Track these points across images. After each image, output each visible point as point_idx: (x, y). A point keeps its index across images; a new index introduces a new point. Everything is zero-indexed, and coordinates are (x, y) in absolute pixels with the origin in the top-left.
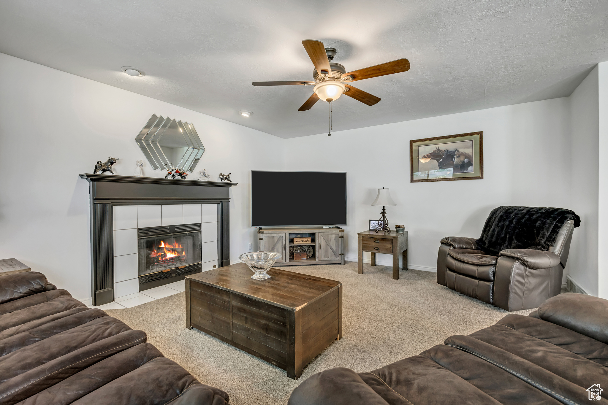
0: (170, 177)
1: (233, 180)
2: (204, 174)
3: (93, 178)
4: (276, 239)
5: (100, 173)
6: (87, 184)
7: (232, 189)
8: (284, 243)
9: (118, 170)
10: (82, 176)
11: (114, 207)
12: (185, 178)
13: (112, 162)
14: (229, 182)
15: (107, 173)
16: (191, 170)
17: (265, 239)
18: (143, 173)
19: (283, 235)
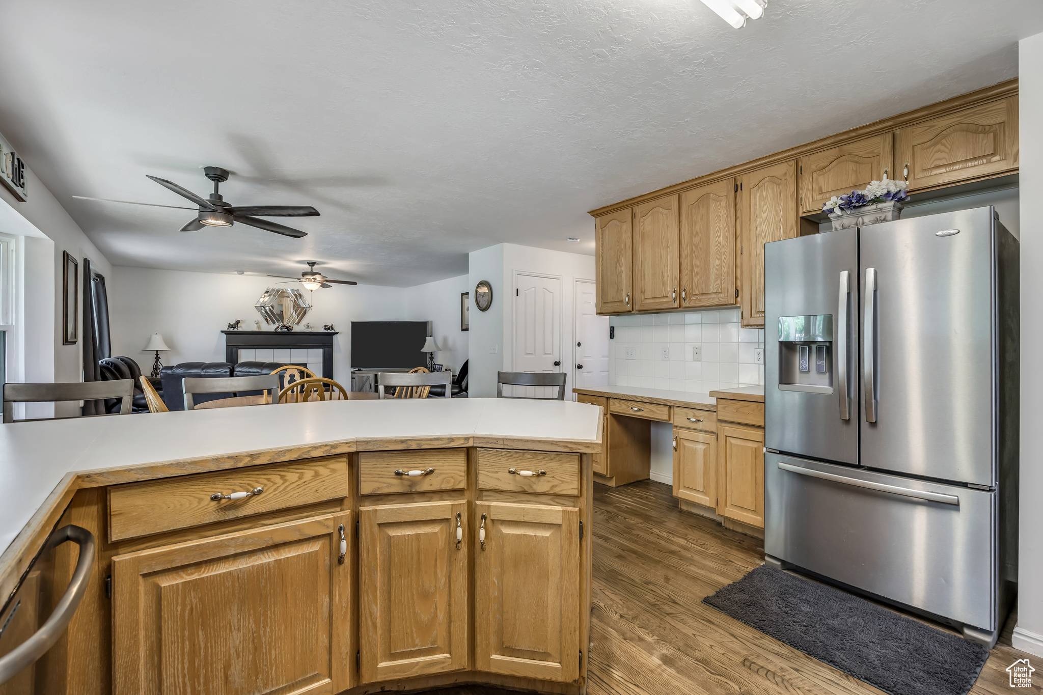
0: (279, 330)
1: (337, 330)
2: (308, 326)
3: (227, 333)
4: (365, 379)
5: (231, 329)
6: (224, 336)
7: (335, 337)
8: (371, 382)
9: (242, 328)
10: (222, 332)
11: (239, 350)
12: (292, 330)
13: (238, 322)
14: (333, 331)
15: (236, 330)
16: (298, 323)
17: (356, 378)
18: (259, 327)
19: (370, 375)
